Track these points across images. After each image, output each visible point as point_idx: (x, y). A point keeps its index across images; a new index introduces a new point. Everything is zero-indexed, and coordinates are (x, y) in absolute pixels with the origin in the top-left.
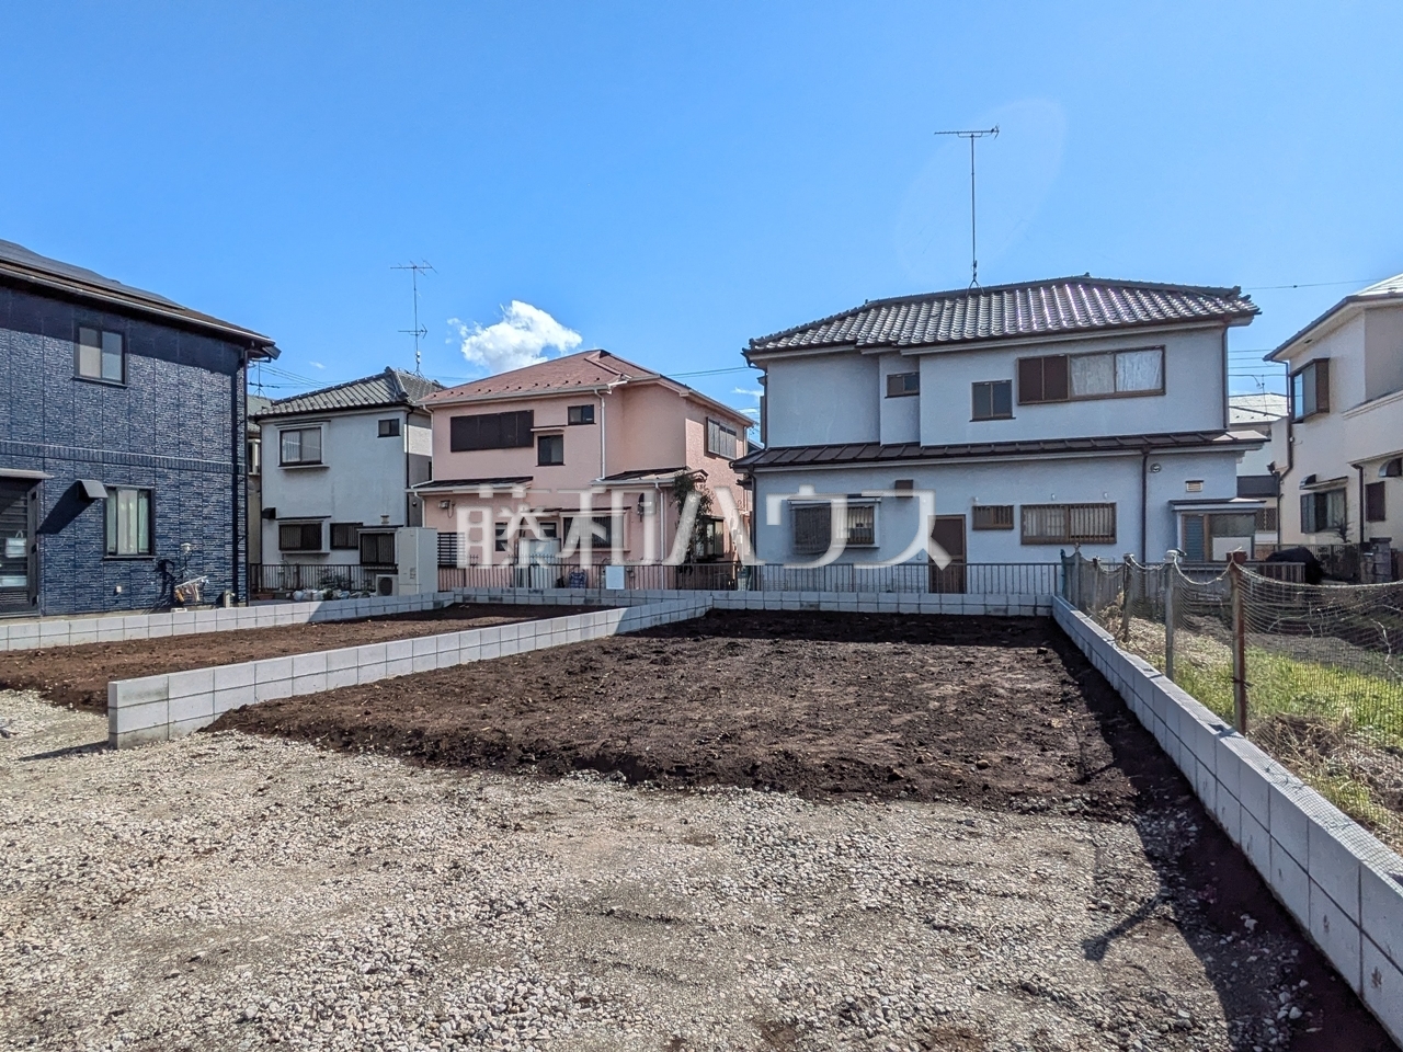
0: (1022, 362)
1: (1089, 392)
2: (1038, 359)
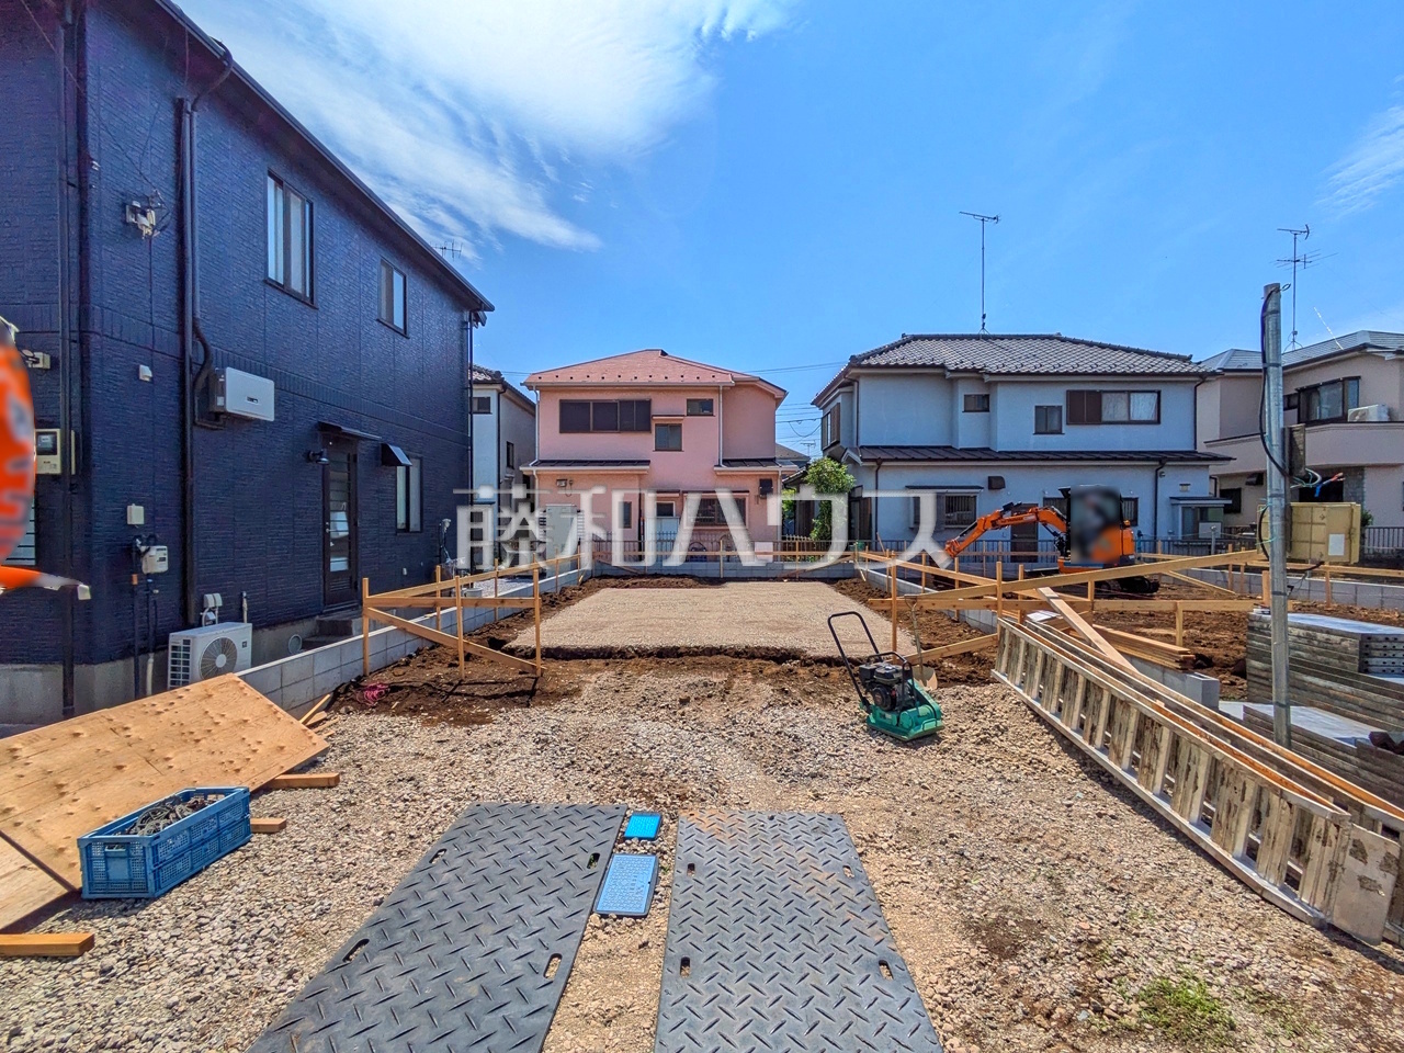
0: (1070, 394)
1: (1112, 419)
2: (1082, 392)
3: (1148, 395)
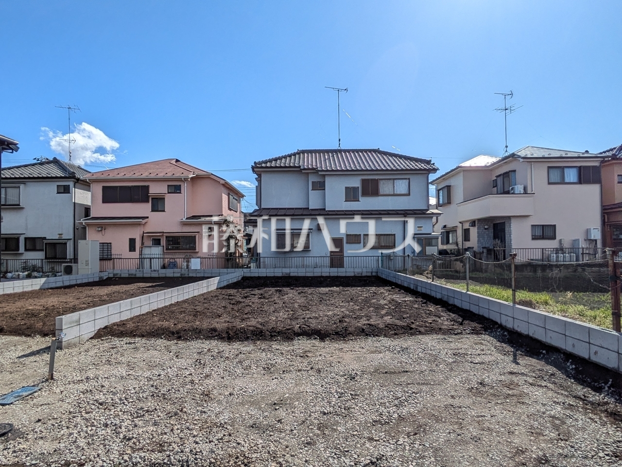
0: (363, 181)
1: (385, 193)
2: (369, 180)
3: (404, 181)
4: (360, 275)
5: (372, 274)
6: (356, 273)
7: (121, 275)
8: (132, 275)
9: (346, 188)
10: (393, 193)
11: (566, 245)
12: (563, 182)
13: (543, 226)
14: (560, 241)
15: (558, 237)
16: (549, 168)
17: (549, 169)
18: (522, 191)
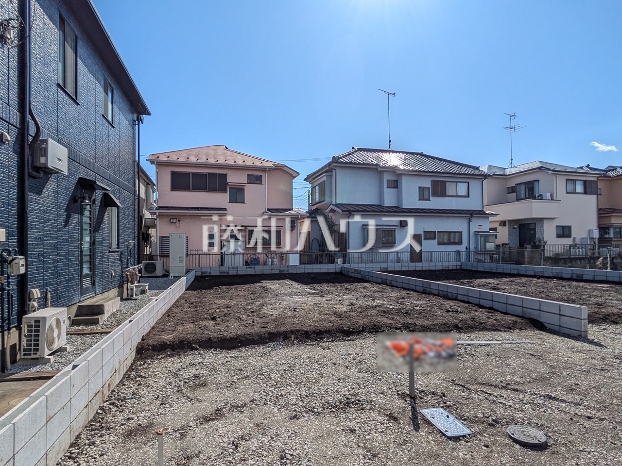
0: (433, 181)
1: (450, 194)
2: (438, 181)
3: (464, 184)
4: (447, 269)
5: (457, 267)
6: (444, 267)
7: (210, 273)
8: (224, 273)
9: (419, 187)
10: (455, 194)
11: (578, 242)
12: (575, 193)
13: (563, 226)
14: (574, 238)
15: (573, 236)
16: (567, 180)
17: (568, 182)
18: (550, 198)
